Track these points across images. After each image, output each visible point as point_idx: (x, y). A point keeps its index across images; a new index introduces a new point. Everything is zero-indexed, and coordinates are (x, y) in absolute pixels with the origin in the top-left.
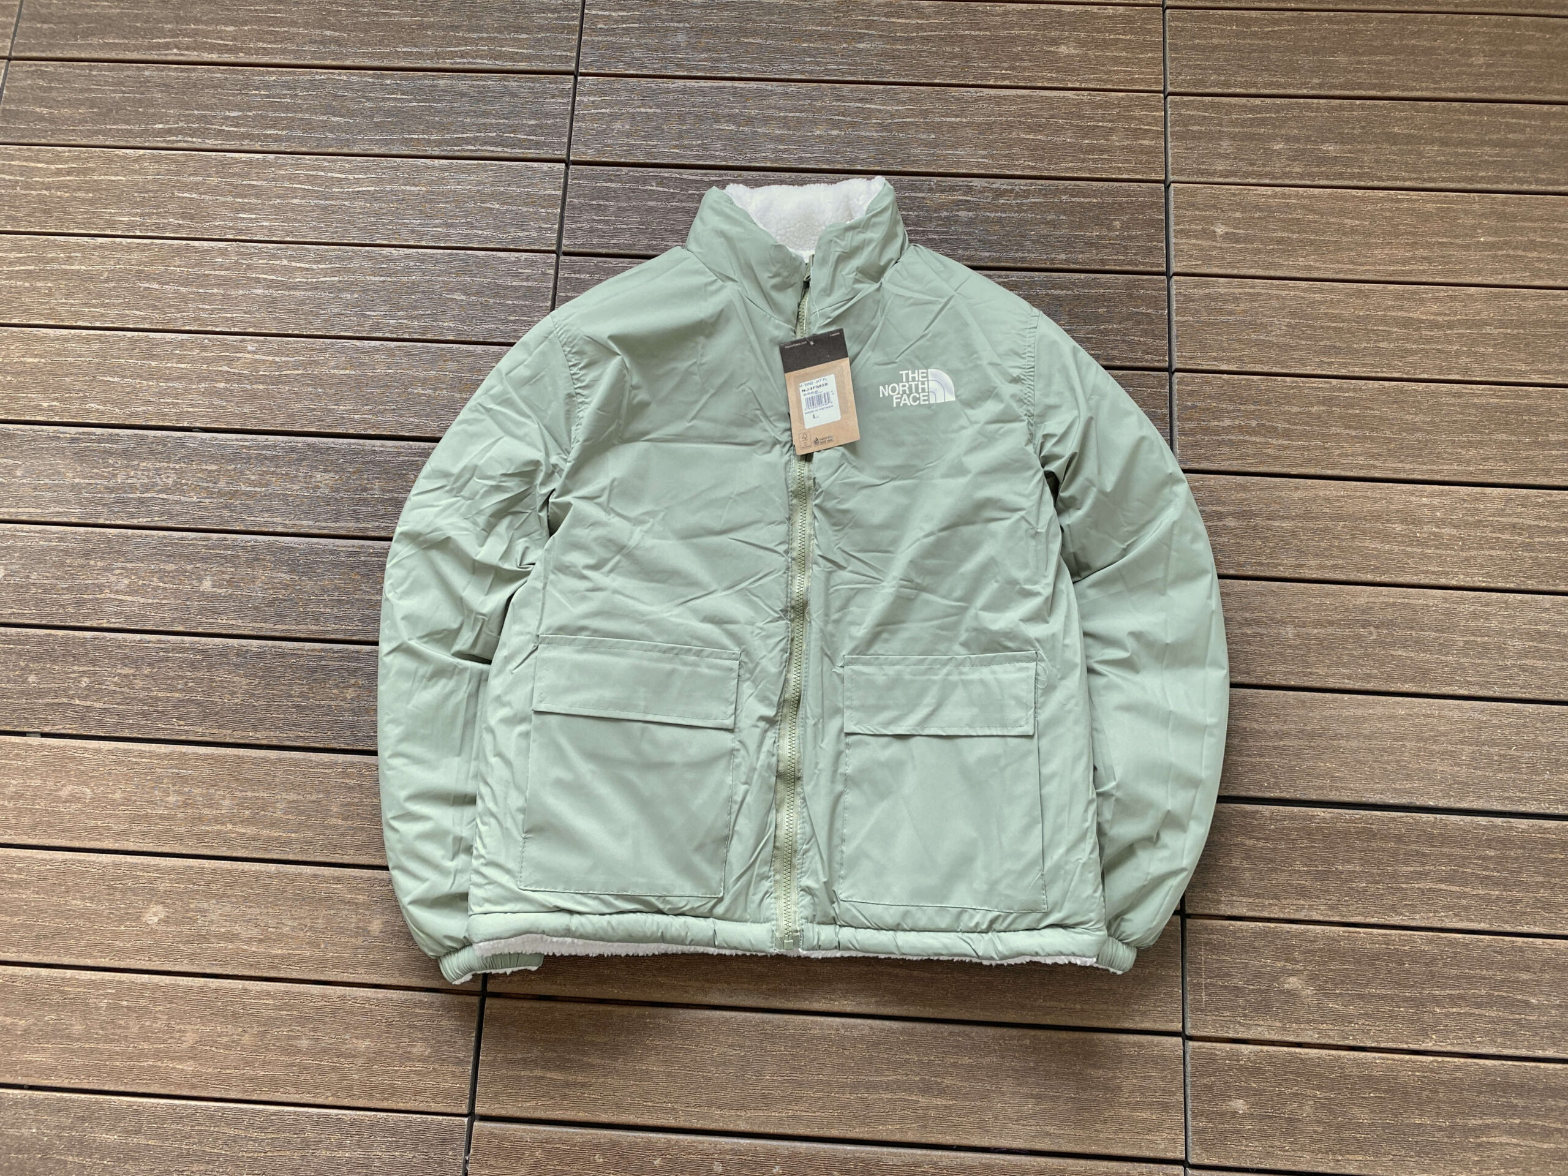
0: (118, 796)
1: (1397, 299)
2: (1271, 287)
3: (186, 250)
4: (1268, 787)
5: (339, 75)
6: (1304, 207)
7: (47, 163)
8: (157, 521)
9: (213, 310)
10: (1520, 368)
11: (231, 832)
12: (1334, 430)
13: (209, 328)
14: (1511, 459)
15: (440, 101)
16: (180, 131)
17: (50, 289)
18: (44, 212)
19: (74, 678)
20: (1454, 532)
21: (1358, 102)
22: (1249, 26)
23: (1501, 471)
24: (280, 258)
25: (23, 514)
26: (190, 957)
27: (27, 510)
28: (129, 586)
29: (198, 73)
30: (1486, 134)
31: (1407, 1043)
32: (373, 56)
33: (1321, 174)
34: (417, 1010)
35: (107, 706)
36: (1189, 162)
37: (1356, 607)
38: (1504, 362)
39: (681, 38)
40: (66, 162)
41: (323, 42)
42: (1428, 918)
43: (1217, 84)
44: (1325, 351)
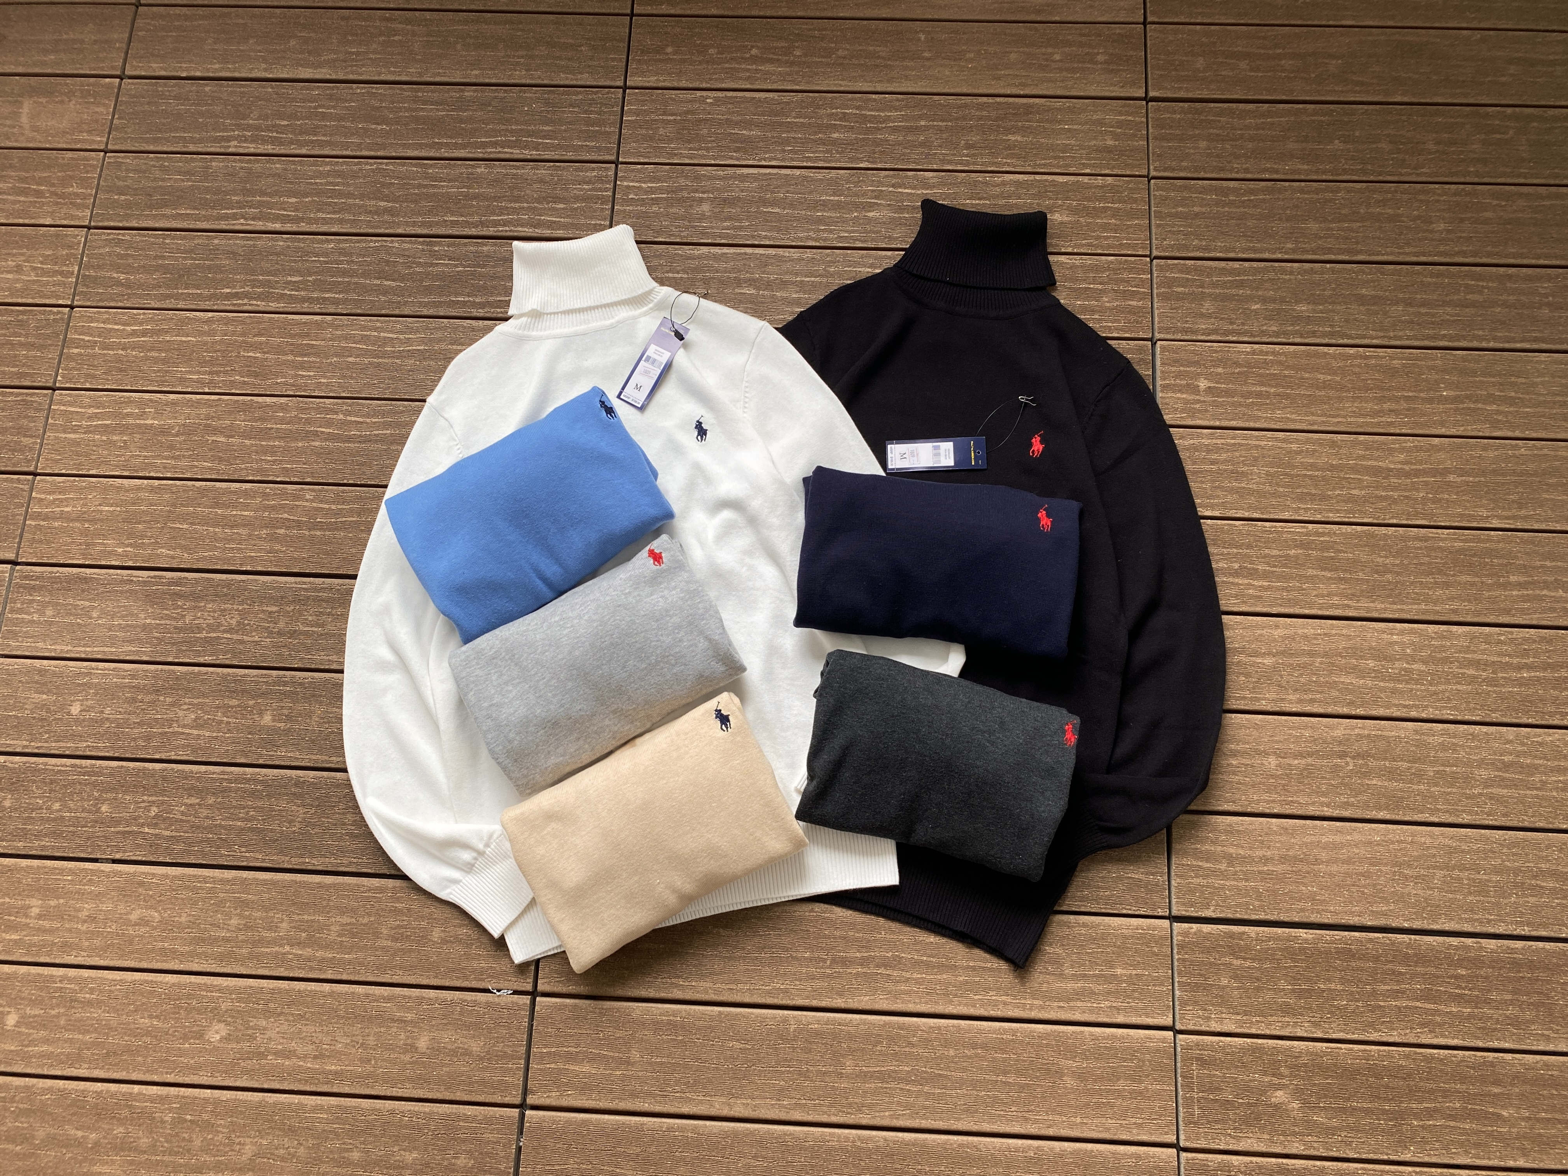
0: (183, 919)
1: (1367, 449)
2: (1251, 438)
3: (251, 404)
4: (1254, 909)
5: (392, 242)
6: (1280, 363)
7: (123, 325)
8: (222, 659)
9: (274, 461)
10: (1482, 514)
11: (289, 953)
12: (1310, 572)
13: (270, 478)
14: (1476, 599)
15: (484, 266)
16: (246, 295)
17: (125, 442)
18: (121, 370)
19: (145, 808)
20: (1423, 668)
21: (1328, 266)
22: (1227, 195)
23: (1467, 610)
24: (337, 413)
25: (98, 652)
26: (249, 1072)
27: (102, 649)
28: (195, 720)
29: (263, 242)
30: (1447, 295)
31: (1387, 1154)
32: (423, 224)
33: (1296, 333)
34: (461, 1124)
35: (174, 834)
36: (1174, 321)
37: (1334, 739)
38: (1466, 508)
39: (706, 207)
40: (141, 324)
41: (377, 212)
42: (1406, 1034)
43: (1199, 249)
44: (1301, 498)
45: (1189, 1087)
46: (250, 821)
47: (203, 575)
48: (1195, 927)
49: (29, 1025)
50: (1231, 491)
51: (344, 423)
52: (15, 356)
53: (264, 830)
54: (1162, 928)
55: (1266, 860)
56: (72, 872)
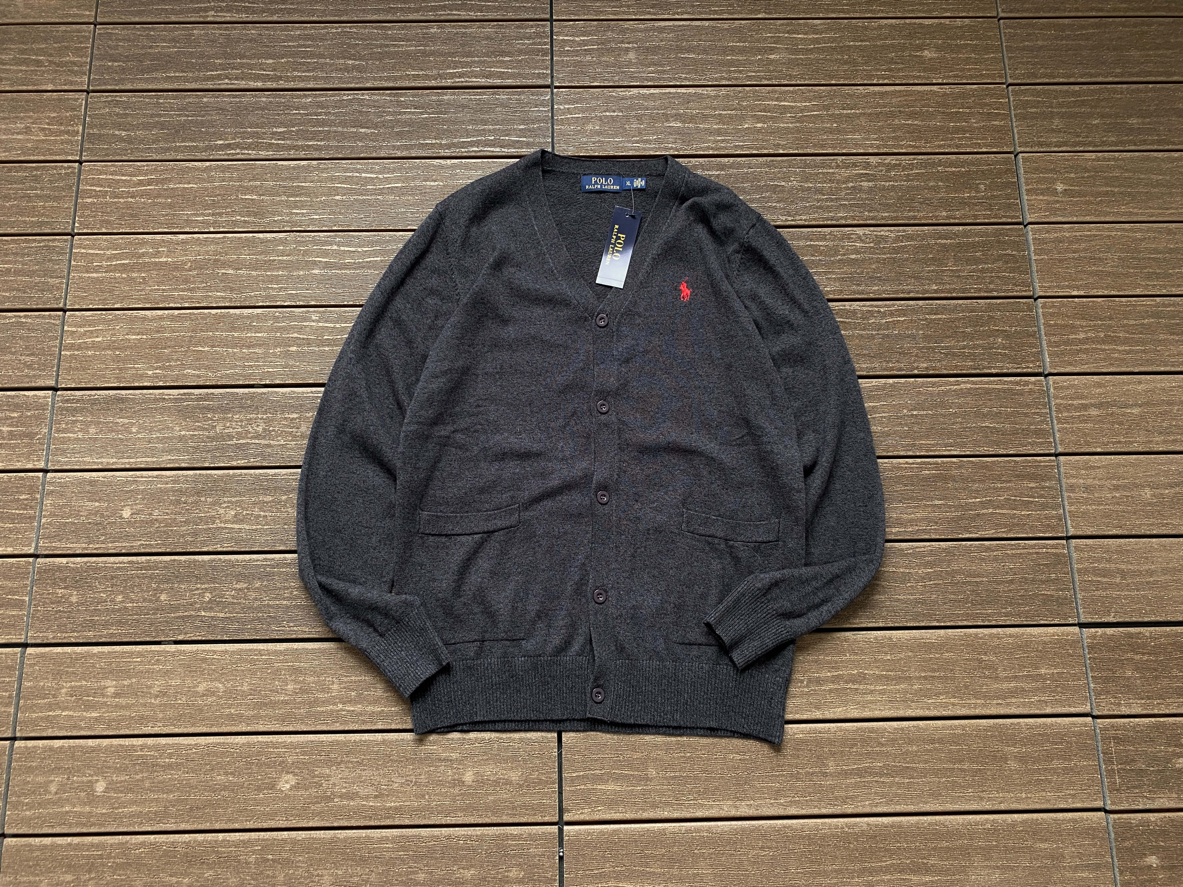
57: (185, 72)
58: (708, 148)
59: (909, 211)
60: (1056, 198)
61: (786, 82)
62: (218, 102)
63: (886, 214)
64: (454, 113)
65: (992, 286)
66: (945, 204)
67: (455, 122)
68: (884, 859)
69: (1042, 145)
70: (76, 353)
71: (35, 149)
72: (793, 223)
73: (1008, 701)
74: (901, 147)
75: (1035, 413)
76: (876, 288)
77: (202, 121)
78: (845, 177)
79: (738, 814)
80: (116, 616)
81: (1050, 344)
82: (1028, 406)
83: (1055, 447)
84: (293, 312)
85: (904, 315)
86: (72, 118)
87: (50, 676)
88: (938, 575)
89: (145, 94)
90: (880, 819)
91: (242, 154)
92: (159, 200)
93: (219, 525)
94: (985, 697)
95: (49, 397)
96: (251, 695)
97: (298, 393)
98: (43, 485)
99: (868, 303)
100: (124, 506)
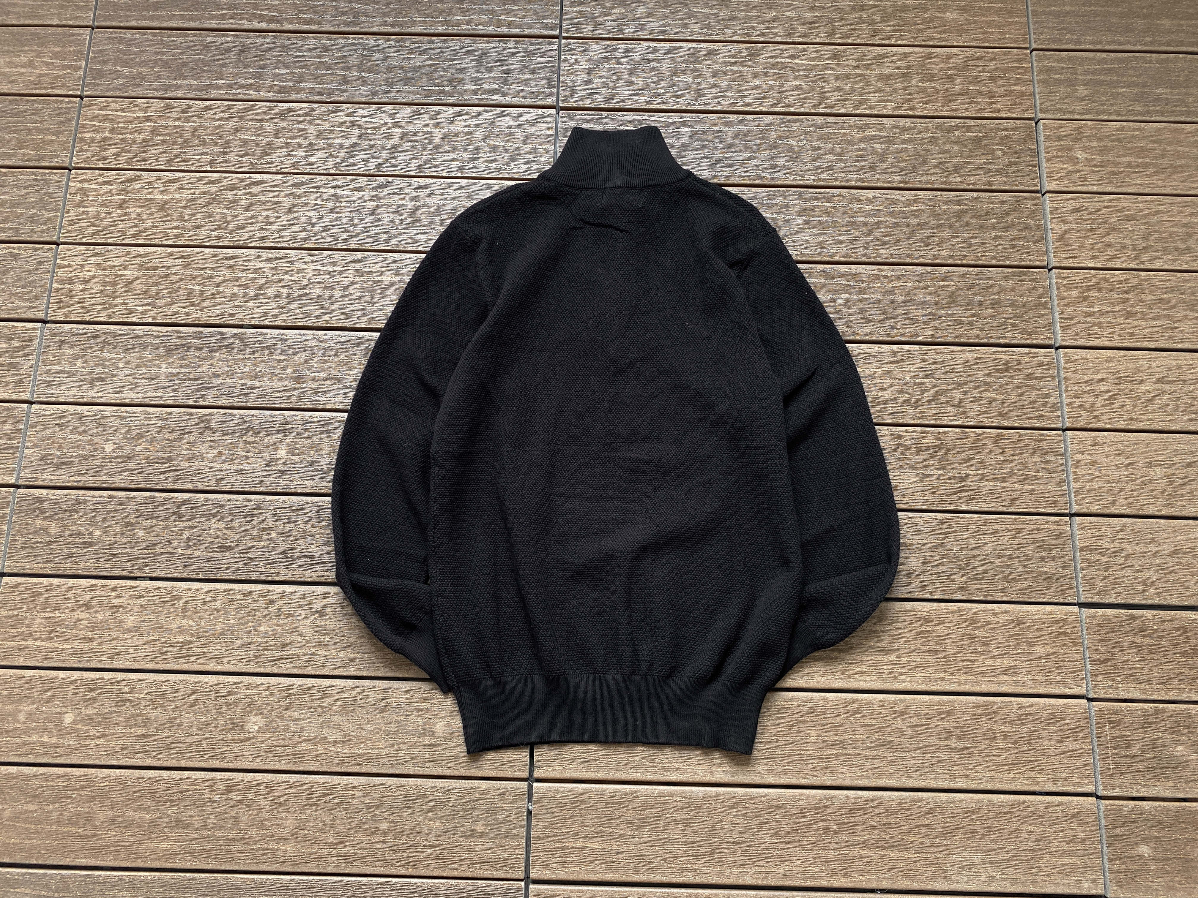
45: (1103, 745)
46: (272, 541)
47: (216, 329)
48: (1100, 611)
49: (84, 723)
50: (1110, 245)
51: (334, 196)
52: (33, 140)
53: (284, 548)
54: (1073, 613)
55: (1157, 554)
56: (114, 589)
57: (190, 11)
58: (718, 104)
59: (922, 175)
60: (1077, 167)
61: (801, 40)
62: (221, 42)
63: (898, 178)
64: (459, 60)
65: (1004, 254)
66: (960, 169)
67: (460, 69)
68: (863, 833)
69: (1064, 112)
70: (67, 286)
71: (38, 83)
72: (801, 183)
73: (1000, 678)
74: (917, 109)
75: (1043, 386)
76: (883, 252)
77: (205, 60)
78: (857, 138)
79: (713, 780)
80: (93, 550)
81: (1063, 316)
82: (1036, 378)
83: (1063, 421)
84: (286, 254)
85: (912, 281)
86: (76, 53)
87: (24, 606)
88: (934, 547)
89: (149, 31)
90: (860, 793)
91: (243, 94)
92: (158, 137)
93: (201, 463)
94: (976, 674)
95: (38, 329)
96: (223, 634)
97: (287, 335)
98: (28, 416)
99: (874, 267)
100: (107, 440)
